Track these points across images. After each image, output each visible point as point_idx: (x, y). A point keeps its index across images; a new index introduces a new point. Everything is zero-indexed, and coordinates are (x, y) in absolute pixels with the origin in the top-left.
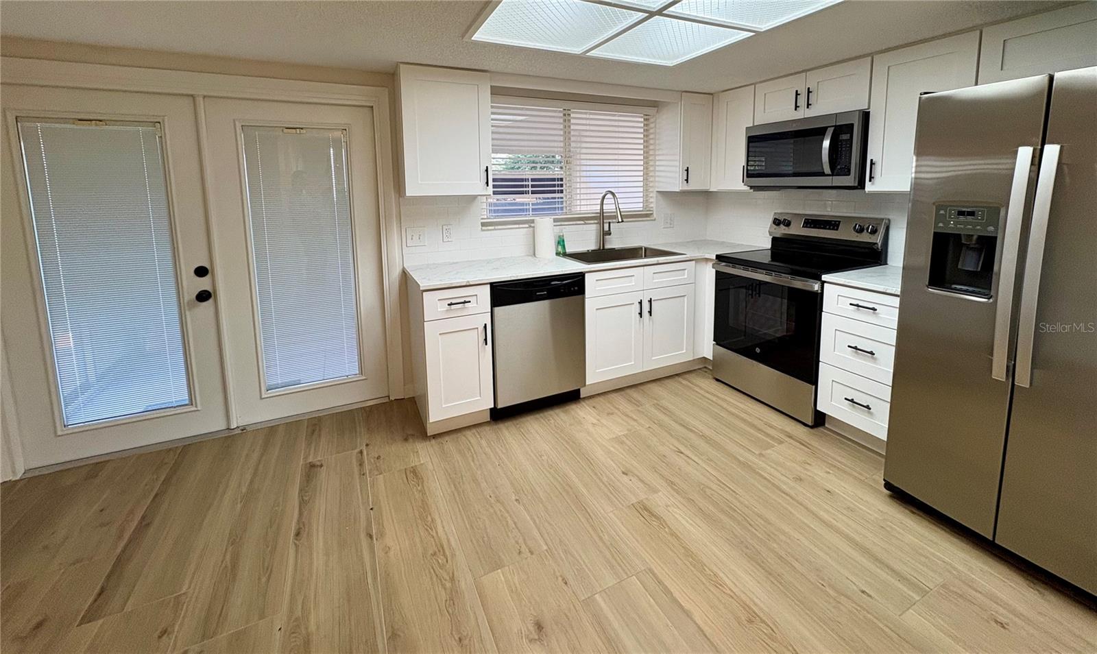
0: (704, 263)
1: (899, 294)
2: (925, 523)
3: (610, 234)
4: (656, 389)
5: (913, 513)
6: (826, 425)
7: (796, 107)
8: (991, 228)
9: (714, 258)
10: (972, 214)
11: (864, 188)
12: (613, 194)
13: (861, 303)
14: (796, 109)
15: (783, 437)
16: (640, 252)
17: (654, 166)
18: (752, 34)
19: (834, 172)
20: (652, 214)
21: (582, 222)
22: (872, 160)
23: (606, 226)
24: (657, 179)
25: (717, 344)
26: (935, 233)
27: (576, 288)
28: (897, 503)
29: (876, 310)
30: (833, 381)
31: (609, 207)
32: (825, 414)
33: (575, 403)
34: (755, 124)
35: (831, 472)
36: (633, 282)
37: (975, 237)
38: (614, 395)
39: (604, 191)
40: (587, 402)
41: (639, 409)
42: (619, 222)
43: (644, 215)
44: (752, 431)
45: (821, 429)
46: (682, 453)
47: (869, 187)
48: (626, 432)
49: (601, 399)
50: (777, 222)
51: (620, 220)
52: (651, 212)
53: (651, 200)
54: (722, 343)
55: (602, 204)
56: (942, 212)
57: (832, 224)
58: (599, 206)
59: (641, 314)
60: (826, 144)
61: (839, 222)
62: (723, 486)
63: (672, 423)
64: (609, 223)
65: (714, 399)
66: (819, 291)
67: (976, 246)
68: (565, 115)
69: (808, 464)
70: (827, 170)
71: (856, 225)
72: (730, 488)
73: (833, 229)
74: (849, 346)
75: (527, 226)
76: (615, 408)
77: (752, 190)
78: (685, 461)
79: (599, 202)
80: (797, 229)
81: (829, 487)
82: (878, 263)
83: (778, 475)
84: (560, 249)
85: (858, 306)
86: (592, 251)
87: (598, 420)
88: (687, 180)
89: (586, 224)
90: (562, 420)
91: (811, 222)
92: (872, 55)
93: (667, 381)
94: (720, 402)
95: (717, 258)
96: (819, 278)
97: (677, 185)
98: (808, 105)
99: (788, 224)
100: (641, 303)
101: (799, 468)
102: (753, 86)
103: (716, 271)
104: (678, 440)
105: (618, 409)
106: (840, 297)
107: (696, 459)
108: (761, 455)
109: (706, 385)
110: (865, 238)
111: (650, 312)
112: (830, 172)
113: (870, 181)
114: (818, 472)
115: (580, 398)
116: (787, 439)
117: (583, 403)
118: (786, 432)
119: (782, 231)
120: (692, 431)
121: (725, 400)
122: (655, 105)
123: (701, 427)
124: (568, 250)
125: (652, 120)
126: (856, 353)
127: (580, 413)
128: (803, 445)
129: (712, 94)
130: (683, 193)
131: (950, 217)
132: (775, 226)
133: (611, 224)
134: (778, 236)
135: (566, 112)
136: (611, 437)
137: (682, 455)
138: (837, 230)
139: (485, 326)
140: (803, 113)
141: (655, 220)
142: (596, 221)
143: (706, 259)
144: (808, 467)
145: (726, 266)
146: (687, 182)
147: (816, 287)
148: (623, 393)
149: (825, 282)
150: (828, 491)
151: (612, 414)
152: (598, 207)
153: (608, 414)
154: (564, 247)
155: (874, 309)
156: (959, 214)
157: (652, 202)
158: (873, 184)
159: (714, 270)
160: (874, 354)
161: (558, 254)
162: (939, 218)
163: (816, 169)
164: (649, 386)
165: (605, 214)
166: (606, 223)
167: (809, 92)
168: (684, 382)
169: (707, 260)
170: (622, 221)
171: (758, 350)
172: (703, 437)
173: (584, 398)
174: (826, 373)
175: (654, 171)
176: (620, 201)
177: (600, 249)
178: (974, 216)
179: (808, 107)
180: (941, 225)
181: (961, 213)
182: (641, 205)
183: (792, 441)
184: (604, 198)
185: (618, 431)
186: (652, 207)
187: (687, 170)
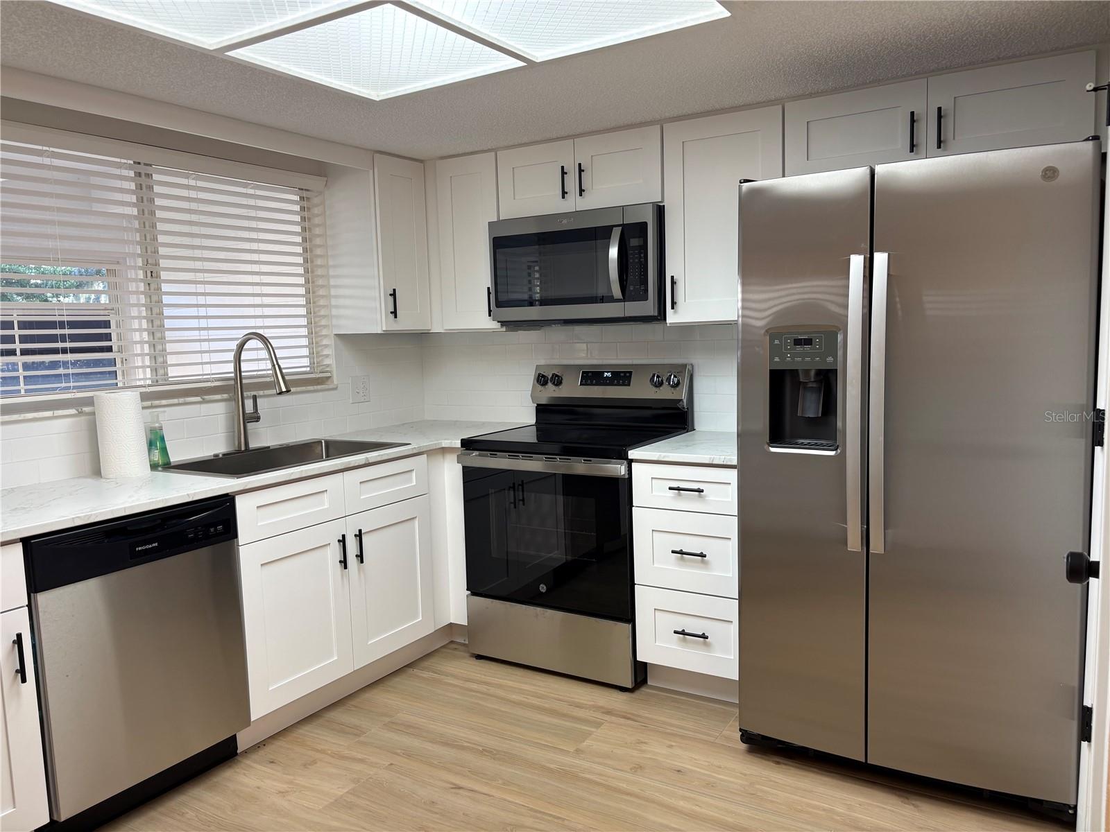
0: (440, 457)
1: (735, 462)
2: (793, 771)
3: (257, 419)
4: (380, 697)
5: (778, 763)
6: (649, 683)
7: (564, 193)
8: (830, 359)
9: (459, 445)
10: (809, 342)
11: (665, 319)
12: (264, 339)
13: (683, 485)
14: (563, 197)
15: (599, 715)
16: (319, 448)
17: (327, 287)
18: (521, 64)
19: (626, 296)
20: (330, 377)
21: (198, 399)
22: (672, 277)
23: (249, 404)
24: (334, 312)
25: (474, 594)
26: (770, 370)
27: (220, 527)
28: (757, 757)
29: (702, 491)
30: (655, 609)
31: (256, 363)
32: (646, 663)
33: (230, 767)
34: (501, 219)
35: (674, 744)
36: (325, 503)
37: (813, 373)
38: (304, 730)
39: (241, 334)
40: (255, 756)
41: (362, 739)
42: (281, 393)
43: (315, 381)
44: (555, 721)
45: (644, 690)
46: (460, 788)
47: (672, 318)
48: (352, 786)
49: (280, 743)
50: (542, 380)
51: (284, 389)
52: (328, 375)
53: (326, 352)
54: (481, 590)
55: (238, 360)
56: (777, 342)
57: (622, 377)
58: (232, 365)
59: (344, 563)
60: (613, 252)
61: (631, 373)
62: (539, 815)
63: (429, 746)
64: (255, 398)
65: (483, 688)
66: (627, 476)
67: (814, 385)
68: (139, 174)
69: (645, 743)
70: (616, 291)
71: (654, 376)
72: (551, 815)
73: (624, 385)
74: (673, 552)
75: (73, 411)
76: (317, 751)
77: (504, 329)
78: (469, 797)
79: (231, 356)
80: (573, 389)
81: (678, 764)
82: (685, 429)
83: (610, 772)
84: (157, 456)
85: (678, 489)
86: (224, 455)
87: (291, 782)
88: (395, 313)
89: (204, 402)
90: (212, 806)
91: (592, 376)
92: (661, 122)
93: (396, 680)
94: (492, 690)
95: (462, 446)
96: (622, 456)
97: (376, 322)
98: (581, 191)
99: (557, 381)
100: (343, 541)
101: (635, 753)
102: (493, 154)
103: (464, 468)
104: (449, 770)
105: (323, 752)
106: (654, 481)
107: (485, 789)
108: (578, 751)
109: (464, 669)
110: (665, 393)
111: (360, 557)
112: (621, 297)
113: (673, 308)
114: (657, 749)
115: (236, 754)
116: (607, 718)
117: (248, 762)
118: (602, 707)
119: (550, 393)
120: (463, 748)
121: (500, 686)
122: (320, 170)
123: (477, 738)
124: (175, 458)
125: (316, 200)
126: (682, 559)
127: (246, 780)
128: (629, 719)
129: (421, 161)
130: (387, 336)
131: (786, 347)
132: (540, 387)
133: (258, 400)
134: (544, 402)
135: (142, 169)
136: (326, 803)
137: (461, 791)
138: (629, 385)
139: (19, 640)
140: (574, 203)
141: (335, 389)
142: (225, 396)
143: (443, 448)
144: (644, 747)
145: (479, 455)
146: (396, 317)
147: (622, 470)
148: (320, 721)
149: (632, 461)
150: (679, 771)
151: (314, 762)
152: (230, 367)
153: (305, 766)
154: (164, 451)
155: (700, 491)
156: (795, 344)
157: (327, 356)
158: (675, 312)
159: (459, 467)
160: (705, 556)
161: (154, 467)
162: (774, 350)
163: (601, 291)
164: (367, 695)
165: (244, 381)
166: (248, 397)
167: (581, 171)
168: (426, 674)
169: (444, 451)
170: (288, 391)
171: (543, 588)
172: (486, 752)
173: (246, 752)
174: (644, 600)
175: (328, 297)
176: (279, 353)
177: (239, 451)
178: (811, 344)
179: (581, 195)
180: (777, 359)
181: (797, 342)
182: (306, 362)
183: (614, 719)
184: (241, 347)
185: (338, 789)
186: (328, 366)
187: (394, 295)
